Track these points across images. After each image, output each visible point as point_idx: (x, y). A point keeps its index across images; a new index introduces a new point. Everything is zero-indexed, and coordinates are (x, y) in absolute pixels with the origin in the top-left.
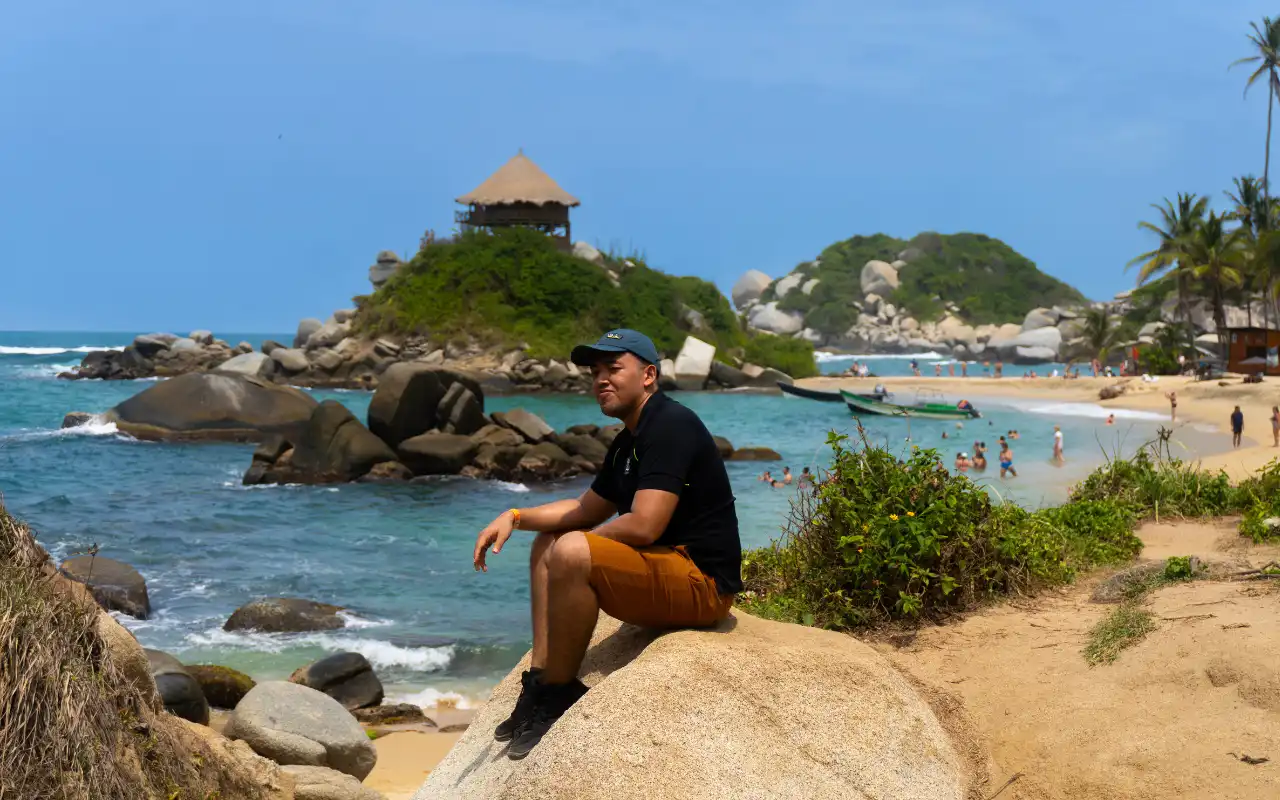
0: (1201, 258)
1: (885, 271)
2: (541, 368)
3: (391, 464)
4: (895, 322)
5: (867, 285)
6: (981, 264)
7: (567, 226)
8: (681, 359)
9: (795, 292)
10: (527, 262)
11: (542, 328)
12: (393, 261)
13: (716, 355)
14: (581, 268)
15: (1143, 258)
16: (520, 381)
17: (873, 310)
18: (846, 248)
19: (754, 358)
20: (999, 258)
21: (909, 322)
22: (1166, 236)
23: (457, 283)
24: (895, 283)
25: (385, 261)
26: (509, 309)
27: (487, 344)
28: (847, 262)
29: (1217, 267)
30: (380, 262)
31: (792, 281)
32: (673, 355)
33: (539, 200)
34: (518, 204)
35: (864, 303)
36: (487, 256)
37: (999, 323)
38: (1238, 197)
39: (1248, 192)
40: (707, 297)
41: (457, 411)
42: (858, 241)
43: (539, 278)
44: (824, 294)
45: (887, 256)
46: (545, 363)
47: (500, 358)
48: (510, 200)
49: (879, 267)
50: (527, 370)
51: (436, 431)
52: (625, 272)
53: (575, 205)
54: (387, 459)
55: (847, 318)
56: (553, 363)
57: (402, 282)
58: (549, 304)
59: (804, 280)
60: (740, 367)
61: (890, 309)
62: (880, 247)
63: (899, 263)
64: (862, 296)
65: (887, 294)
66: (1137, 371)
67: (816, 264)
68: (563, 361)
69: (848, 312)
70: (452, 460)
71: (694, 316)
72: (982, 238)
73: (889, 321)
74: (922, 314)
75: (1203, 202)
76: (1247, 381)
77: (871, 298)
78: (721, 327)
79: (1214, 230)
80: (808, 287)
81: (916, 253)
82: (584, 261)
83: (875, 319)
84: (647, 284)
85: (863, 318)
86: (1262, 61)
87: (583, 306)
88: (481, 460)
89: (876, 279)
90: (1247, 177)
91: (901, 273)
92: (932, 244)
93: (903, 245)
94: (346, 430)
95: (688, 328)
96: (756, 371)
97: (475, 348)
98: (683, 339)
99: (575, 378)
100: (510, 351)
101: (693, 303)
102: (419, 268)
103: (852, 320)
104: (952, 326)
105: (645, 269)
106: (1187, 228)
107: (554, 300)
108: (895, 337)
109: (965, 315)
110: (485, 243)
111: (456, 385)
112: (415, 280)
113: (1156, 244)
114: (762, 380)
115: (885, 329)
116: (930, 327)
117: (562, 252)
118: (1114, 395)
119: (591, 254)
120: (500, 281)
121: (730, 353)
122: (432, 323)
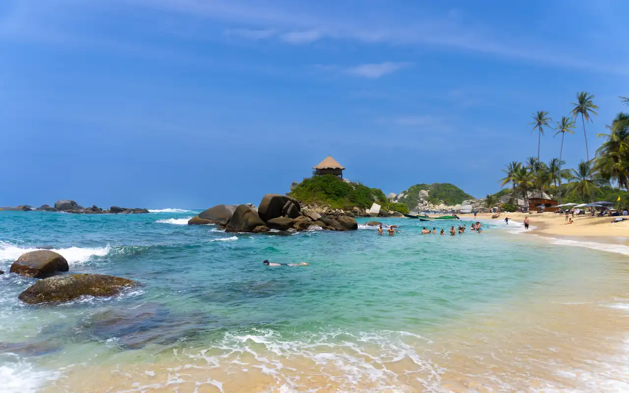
0: (521, 179)
1: (425, 193)
2: (334, 211)
3: (263, 227)
4: (428, 205)
5: (420, 196)
6: (449, 191)
7: (342, 175)
8: (371, 209)
9: (402, 198)
10: (330, 183)
11: (334, 200)
12: (296, 184)
13: (381, 208)
14: (345, 184)
15: (503, 179)
16: (328, 214)
17: (422, 202)
18: (415, 187)
19: (391, 209)
20: (454, 189)
21: (431, 205)
22: (509, 173)
23: (312, 189)
24: (427, 195)
25: (294, 184)
26: (325, 196)
27: (320, 205)
28: (415, 191)
29: (525, 181)
30: (293, 184)
31: (402, 195)
32: (369, 208)
33: (334, 168)
34: (328, 168)
35: (420, 200)
36: (320, 182)
37: (454, 205)
38: (529, 163)
39: (532, 162)
40: (379, 193)
41: (289, 210)
42: (418, 185)
43: (333, 188)
44: (410, 198)
45: (425, 189)
46: (335, 210)
47: (323, 208)
48: (326, 168)
49: (423, 191)
50: (330, 212)
51: (282, 217)
52: (357, 186)
53: (344, 169)
54: (261, 225)
55: (415, 204)
56: (337, 210)
57: (297, 189)
58: (336, 194)
59: (405, 195)
60: (388, 211)
61: (426, 202)
62: (424, 187)
63: (428, 191)
64: (419, 199)
65: (425, 198)
66: (502, 211)
67: (407, 191)
68: (340, 209)
69: (416, 202)
70: (285, 226)
71: (375, 197)
72: (450, 184)
73: (426, 205)
74: (434, 203)
75: (520, 164)
76: (538, 212)
77: (421, 199)
78: (382, 201)
79: (524, 171)
80: (406, 196)
81: (432, 188)
82: (346, 183)
83: (422, 204)
84: (363, 189)
85: (419, 204)
86: (537, 124)
87: (345, 195)
88: (295, 226)
89: (423, 194)
90: (531, 158)
91: (429, 193)
92: (437, 186)
93: (429, 186)
94: (247, 215)
95: (374, 201)
96: (392, 212)
97: (316, 206)
98: (372, 203)
99: (343, 214)
100: (326, 206)
101: (375, 194)
102: (302, 186)
103: (416, 205)
104: (442, 206)
105: (362, 185)
106: (516, 171)
107: (337, 193)
108: (427, 209)
109: (446, 203)
110: (319, 179)
111: (289, 201)
112: (301, 188)
113: (506, 175)
114: (394, 215)
115: (425, 207)
116: (437, 207)
117: (340, 181)
118: (496, 217)
119: (348, 182)
120: (323, 189)
121: (385, 208)
122: (305, 199)
